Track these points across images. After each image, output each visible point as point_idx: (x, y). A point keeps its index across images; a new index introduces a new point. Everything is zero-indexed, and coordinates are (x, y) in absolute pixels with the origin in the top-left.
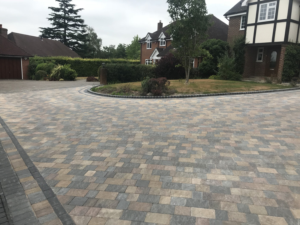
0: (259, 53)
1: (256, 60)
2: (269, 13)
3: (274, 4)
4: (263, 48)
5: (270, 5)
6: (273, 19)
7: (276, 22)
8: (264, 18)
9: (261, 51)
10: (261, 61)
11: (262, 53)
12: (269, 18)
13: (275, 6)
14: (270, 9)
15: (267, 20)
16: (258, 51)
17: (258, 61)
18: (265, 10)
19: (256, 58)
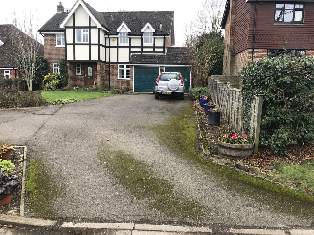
0: (77, 68)
1: (76, 73)
2: (84, 37)
3: (87, 31)
4: (80, 64)
5: (84, 31)
6: (88, 43)
7: (90, 45)
8: (80, 41)
9: (79, 66)
10: (80, 74)
11: (80, 68)
12: (84, 41)
13: (88, 33)
14: (84, 34)
15: (82, 42)
16: (77, 66)
17: (77, 74)
18: (80, 34)
19: (76, 72)
